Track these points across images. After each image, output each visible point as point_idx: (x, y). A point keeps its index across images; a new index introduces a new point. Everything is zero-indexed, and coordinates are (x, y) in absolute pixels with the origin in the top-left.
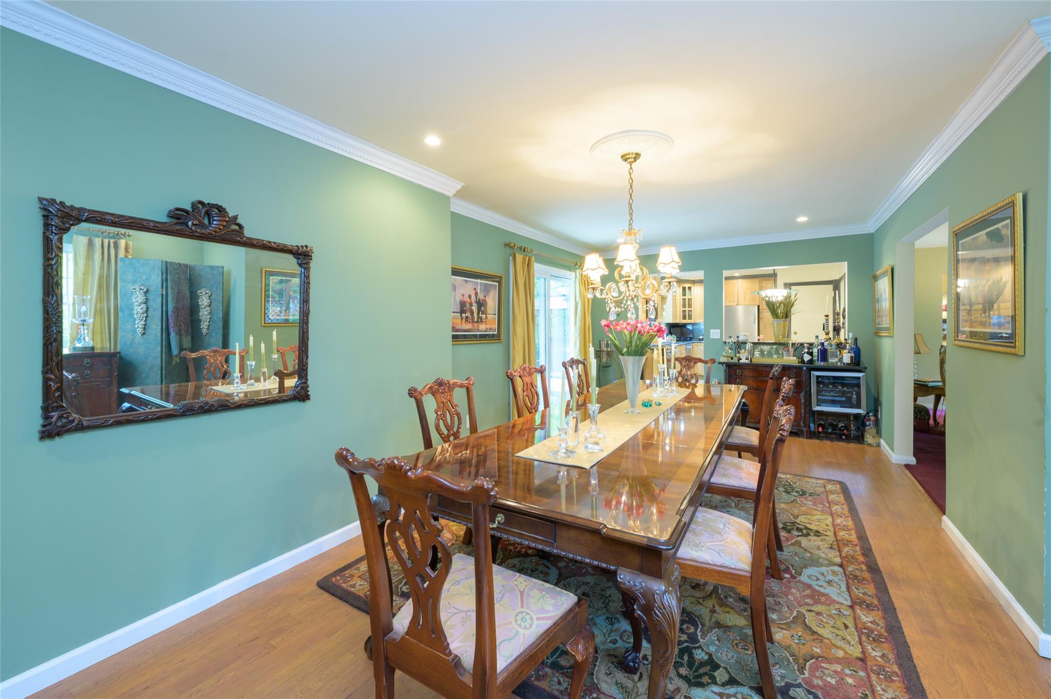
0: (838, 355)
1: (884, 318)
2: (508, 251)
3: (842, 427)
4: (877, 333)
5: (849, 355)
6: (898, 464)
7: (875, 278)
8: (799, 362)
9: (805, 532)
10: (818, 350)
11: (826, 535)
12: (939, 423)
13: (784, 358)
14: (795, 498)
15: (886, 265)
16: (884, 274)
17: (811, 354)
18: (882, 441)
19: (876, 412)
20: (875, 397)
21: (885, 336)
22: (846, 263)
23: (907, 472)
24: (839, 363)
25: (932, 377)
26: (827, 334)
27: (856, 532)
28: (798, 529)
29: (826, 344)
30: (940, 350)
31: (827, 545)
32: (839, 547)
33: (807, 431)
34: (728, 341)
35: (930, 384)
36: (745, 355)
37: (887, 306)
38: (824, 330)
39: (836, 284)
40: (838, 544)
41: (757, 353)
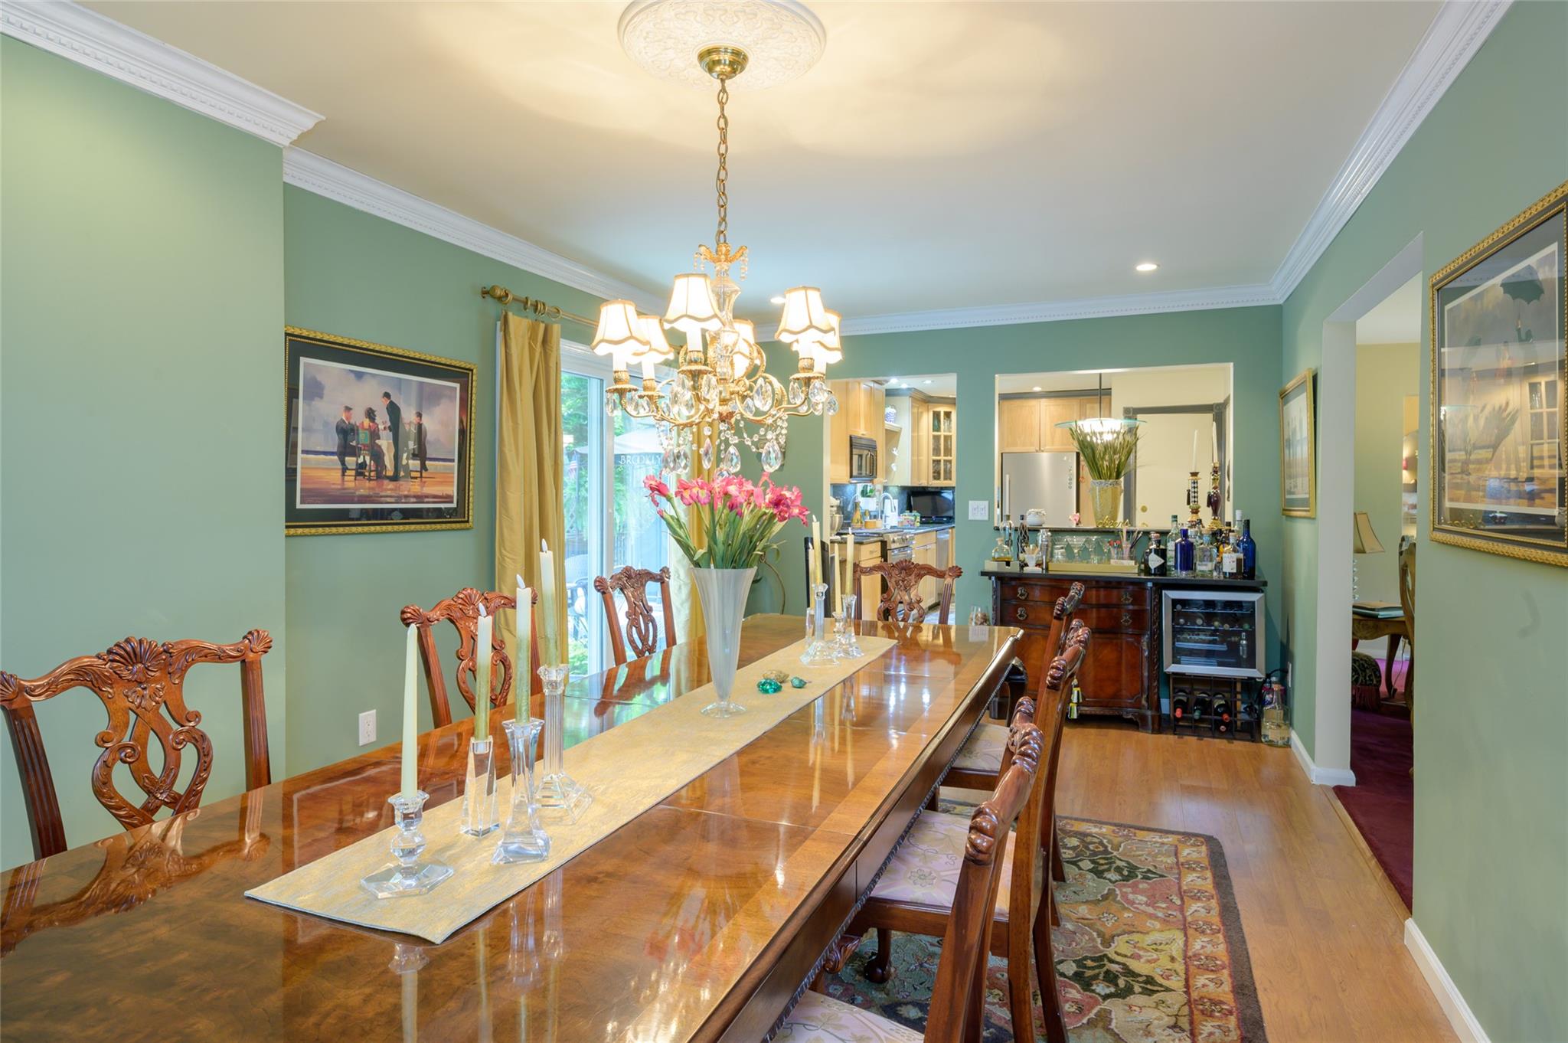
0: (1214, 556)
1: (1299, 481)
2: (492, 307)
3: (1220, 706)
4: (1286, 511)
5: (1235, 556)
6: (1321, 786)
7: (1284, 396)
8: (1140, 571)
9: (1121, 982)
10: (1176, 545)
11: (1168, 990)
12: (1395, 690)
13: (1112, 561)
14: (1111, 886)
15: (1302, 370)
16: (1300, 387)
17: (1162, 553)
18: (1294, 737)
19: (1284, 672)
20: (1282, 643)
21: (1301, 517)
22: (1231, 366)
23: (1339, 804)
24: (1215, 574)
25: (1386, 600)
26: (1195, 511)
27: (1231, 976)
28: (1111, 978)
29: (1191, 532)
30: (1401, 545)
31: (1166, 1019)
32: (1191, 1023)
33: (1153, 717)
34: (1001, 525)
35: (1382, 614)
36: (1034, 556)
37: (1305, 455)
38: (1189, 503)
39: (1217, 411)
40: (1191, 1013)
41: (1059, 553)
